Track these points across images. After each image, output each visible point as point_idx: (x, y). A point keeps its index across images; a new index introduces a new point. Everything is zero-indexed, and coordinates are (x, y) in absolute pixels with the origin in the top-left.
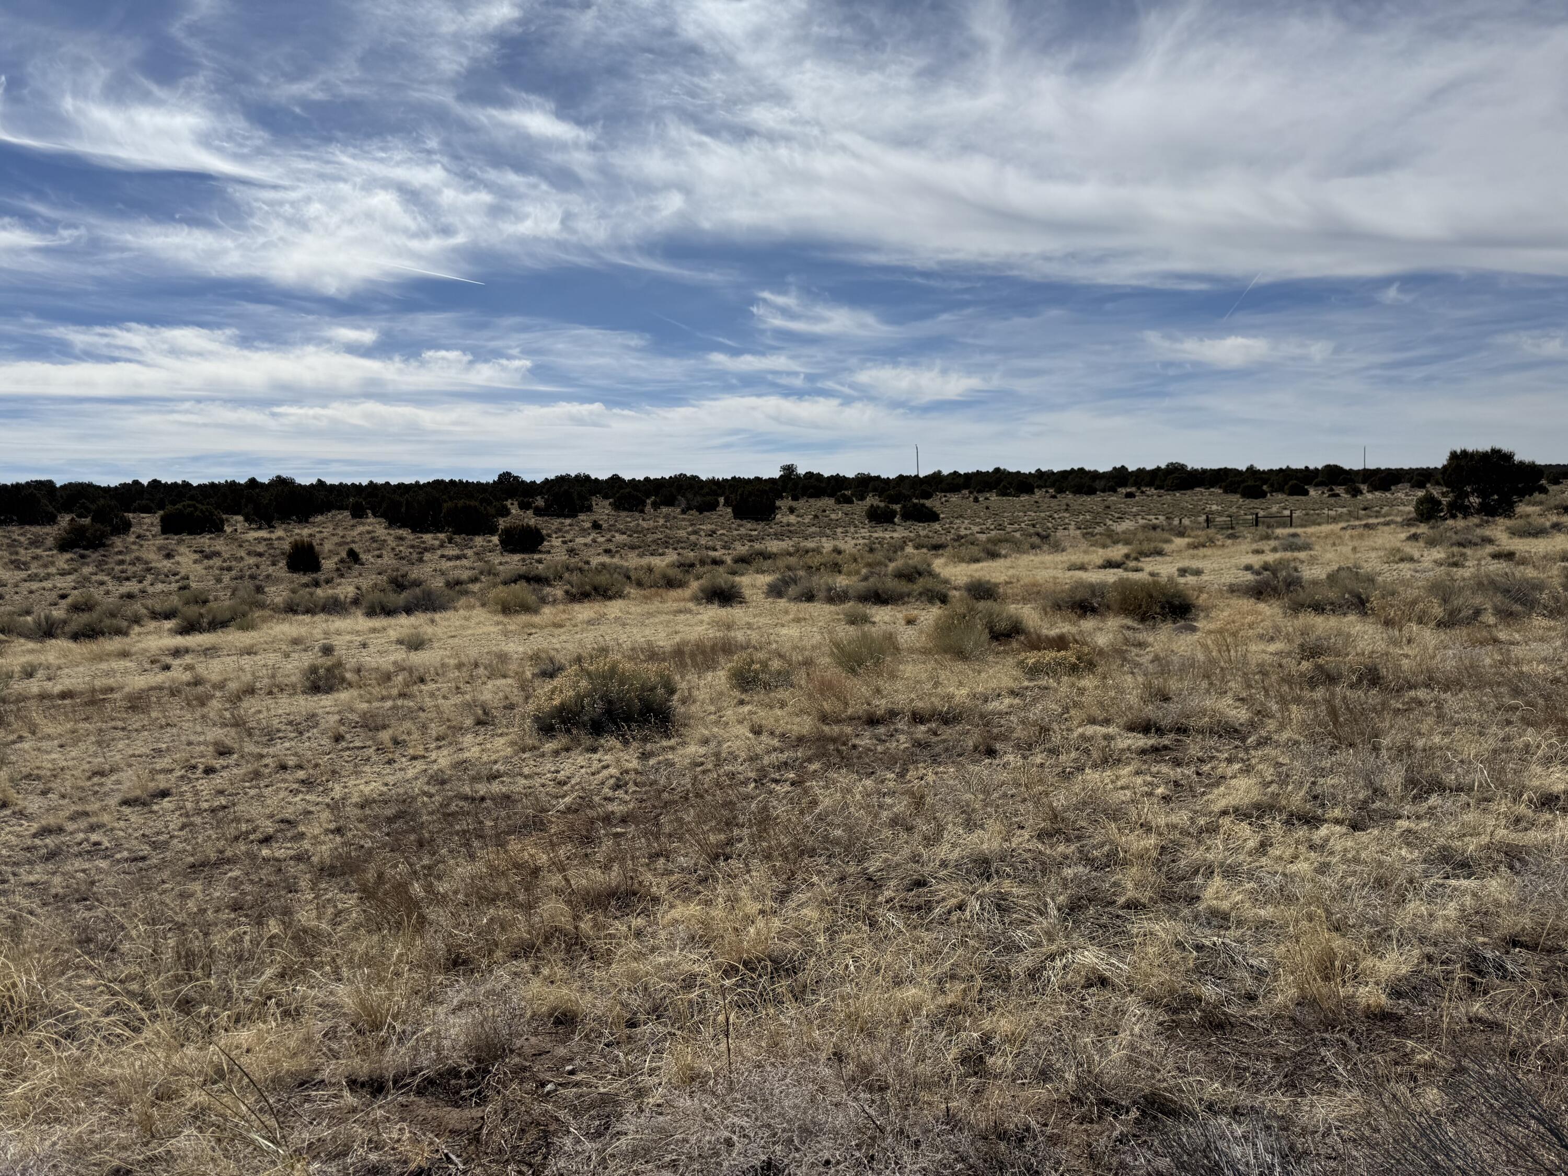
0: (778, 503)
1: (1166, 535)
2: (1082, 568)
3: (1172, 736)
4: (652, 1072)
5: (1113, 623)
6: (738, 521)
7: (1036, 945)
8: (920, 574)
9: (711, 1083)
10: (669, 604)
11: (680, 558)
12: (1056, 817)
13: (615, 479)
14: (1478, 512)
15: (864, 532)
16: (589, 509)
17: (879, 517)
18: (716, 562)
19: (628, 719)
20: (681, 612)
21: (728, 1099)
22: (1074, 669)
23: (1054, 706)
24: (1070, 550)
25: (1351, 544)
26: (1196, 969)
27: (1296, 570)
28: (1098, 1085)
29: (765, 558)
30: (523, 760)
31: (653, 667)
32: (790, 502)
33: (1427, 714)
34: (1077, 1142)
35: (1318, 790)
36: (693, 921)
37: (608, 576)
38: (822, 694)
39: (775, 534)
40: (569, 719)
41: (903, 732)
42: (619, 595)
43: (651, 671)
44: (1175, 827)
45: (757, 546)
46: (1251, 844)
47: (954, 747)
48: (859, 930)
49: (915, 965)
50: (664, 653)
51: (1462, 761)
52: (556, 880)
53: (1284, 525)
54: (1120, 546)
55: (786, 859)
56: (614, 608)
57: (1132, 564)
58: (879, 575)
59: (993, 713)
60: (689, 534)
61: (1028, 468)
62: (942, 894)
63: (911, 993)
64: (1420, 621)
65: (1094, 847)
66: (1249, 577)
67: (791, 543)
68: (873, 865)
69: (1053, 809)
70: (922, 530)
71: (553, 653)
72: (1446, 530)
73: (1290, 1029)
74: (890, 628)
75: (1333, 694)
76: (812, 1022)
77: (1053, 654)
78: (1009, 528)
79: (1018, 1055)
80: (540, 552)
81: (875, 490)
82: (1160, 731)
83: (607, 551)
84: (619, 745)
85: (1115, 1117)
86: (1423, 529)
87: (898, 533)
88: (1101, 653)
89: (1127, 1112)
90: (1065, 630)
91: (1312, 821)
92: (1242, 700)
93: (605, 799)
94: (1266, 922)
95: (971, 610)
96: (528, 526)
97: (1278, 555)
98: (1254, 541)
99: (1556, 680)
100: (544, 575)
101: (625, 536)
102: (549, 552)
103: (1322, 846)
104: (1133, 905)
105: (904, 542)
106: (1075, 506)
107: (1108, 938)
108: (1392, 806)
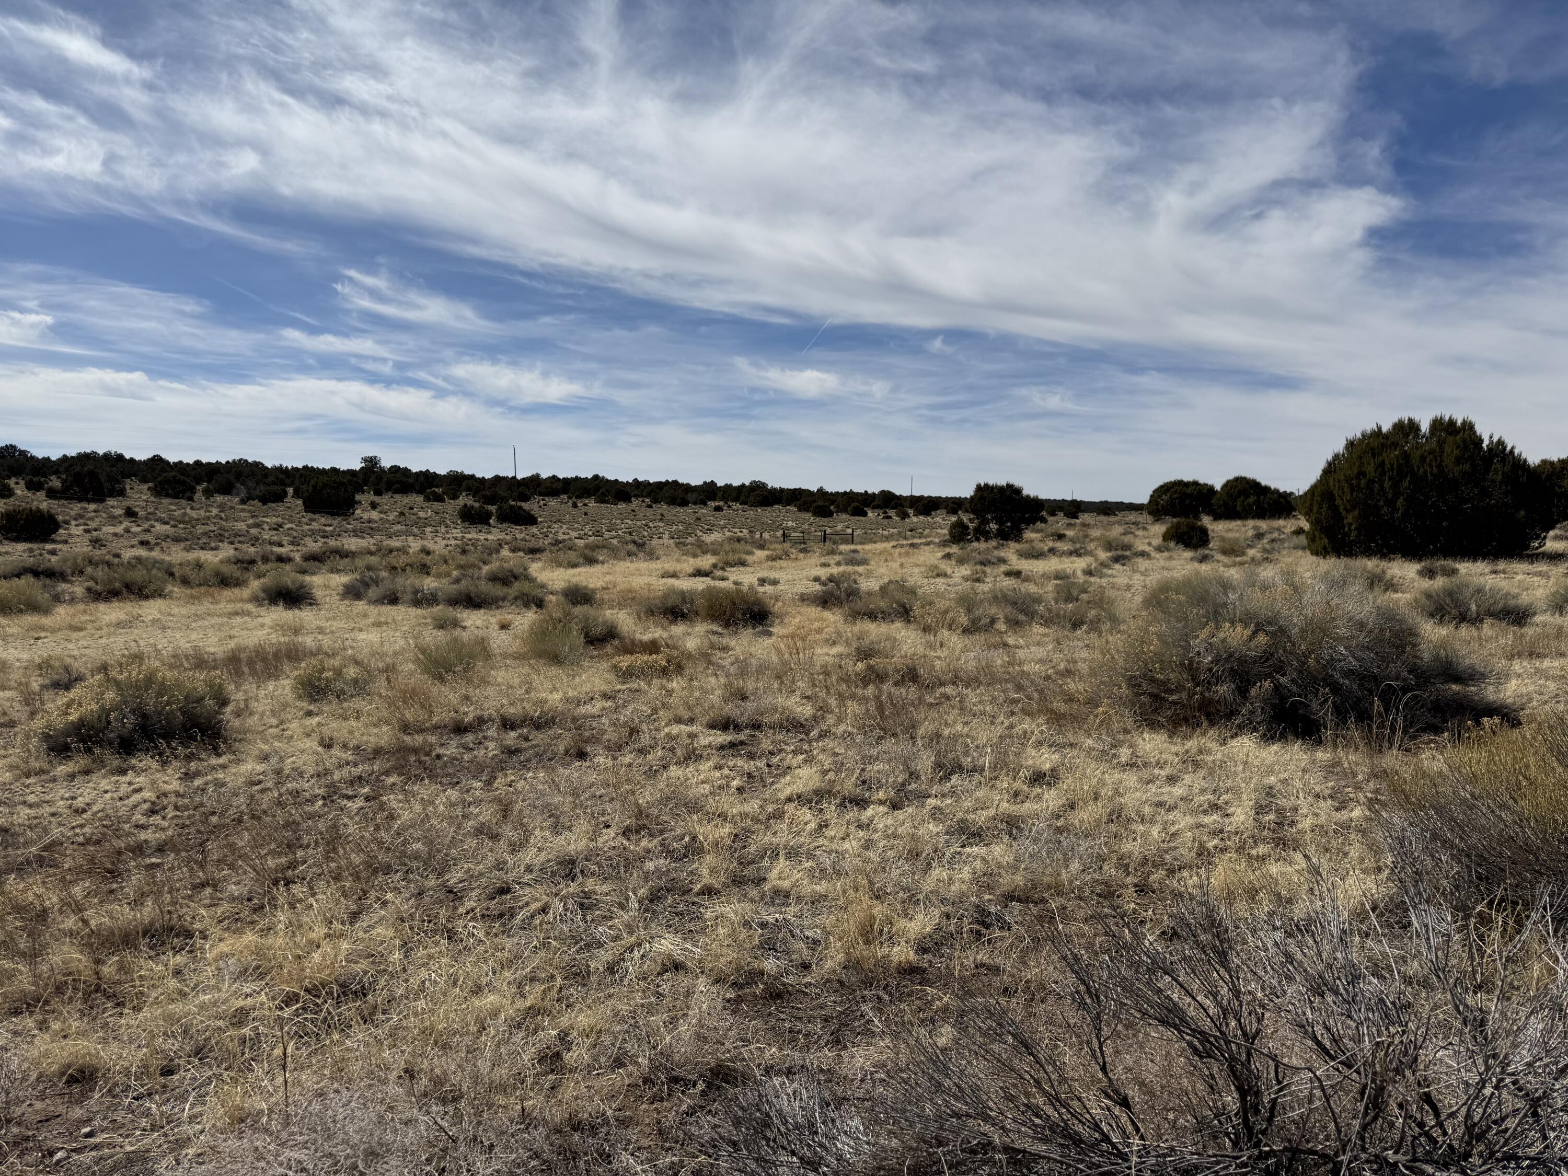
0: (358, 497)
1: (748, 547)
2: (674, 575)
3: (748, 732)
4: (192, 1119)
5: (701, 628)
6: (310, 515)
7: (615, 939)
8: (516, 578)
9: (265, 1119)
10: (222, 606)
11: (237, 553)
12: (641, 813)
13: (157, 461)
14: (996, 536)
15: (457, 533)
16: (122, 493)
17: (472, 518)
18: (281, 559)
19: (168, 736)
20: (237, 614)
21: (284, 1135)
22: (664, 672)
23: (644, 708)
24: (664, 558)
25: (899, 561)
26: (761, 946)
27: (855, 582)
28: (669, 1065)
29: (341, 557)
30: (28, 786)
31: (201, 675)
32: (372, 497)
33: (953, 708)
34: (647, 1121)
35: (866, 775)
36: (246, 953)
37: (145, 572)
38: (404, 702)
39: (354, 531)
40: (90, 737)
41: (492, 739)
42: (159, 594)
43: (198, 680)
44: (747, 815)
45: (332, 543)
46: (812, 826)
47: (545, 752)
48: (437, 944)
49: (494, 973)
50: (215, 660)
51: (977, 747)
52: (70, 922)
53: (846, 542)
54: (709, 556)
55: (358, 878)
56: (152, 609)
57: (719, 573)
58: (472, 577)
59: (585, 717)
60: (249, 526)
61: (626, 477)
62: (526, 899)
63: (490, 999)
64: (950, 629)
65: (674, 839)
66: (817, 587)
67: (372, 541)
68: (454, 878)
69: (638, 806)
70: (520, 533)
71: (69, 660)
72: (972, 551)
73: (837, 991)
74: (480, 633)
75: (880, 691)
76: (382, 1043)
77: (646, 658)
78: (607, 535)
79: (594, 1046)
80: (54, 541)
81: (469, 489)
82: (738, 728)
83: (143, 543)
84: (155, 765)
85: (683, 1092)
86: (954, 549)
87: (494, 535)
88: (690, 656)
89: (694, 1086)
90: (657, 635)
91: (861, 803)
92: (808, 697)
93: (137, 826)
94: (821, 896)
95: (567, 614)
96: (39, 510)
97: (841, 569)
98: (822, 555)
99: (1048, 678)
100: (57, 568)
101: (168, 527)
102: (66, 542)
103: (868, 825)
104: (708, 891)
105: (500, 545)
106: (669, 516)
107: (684, 924)
108: (923, 787)
